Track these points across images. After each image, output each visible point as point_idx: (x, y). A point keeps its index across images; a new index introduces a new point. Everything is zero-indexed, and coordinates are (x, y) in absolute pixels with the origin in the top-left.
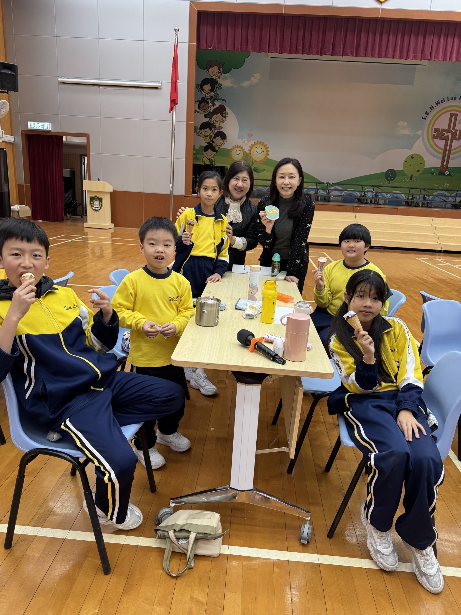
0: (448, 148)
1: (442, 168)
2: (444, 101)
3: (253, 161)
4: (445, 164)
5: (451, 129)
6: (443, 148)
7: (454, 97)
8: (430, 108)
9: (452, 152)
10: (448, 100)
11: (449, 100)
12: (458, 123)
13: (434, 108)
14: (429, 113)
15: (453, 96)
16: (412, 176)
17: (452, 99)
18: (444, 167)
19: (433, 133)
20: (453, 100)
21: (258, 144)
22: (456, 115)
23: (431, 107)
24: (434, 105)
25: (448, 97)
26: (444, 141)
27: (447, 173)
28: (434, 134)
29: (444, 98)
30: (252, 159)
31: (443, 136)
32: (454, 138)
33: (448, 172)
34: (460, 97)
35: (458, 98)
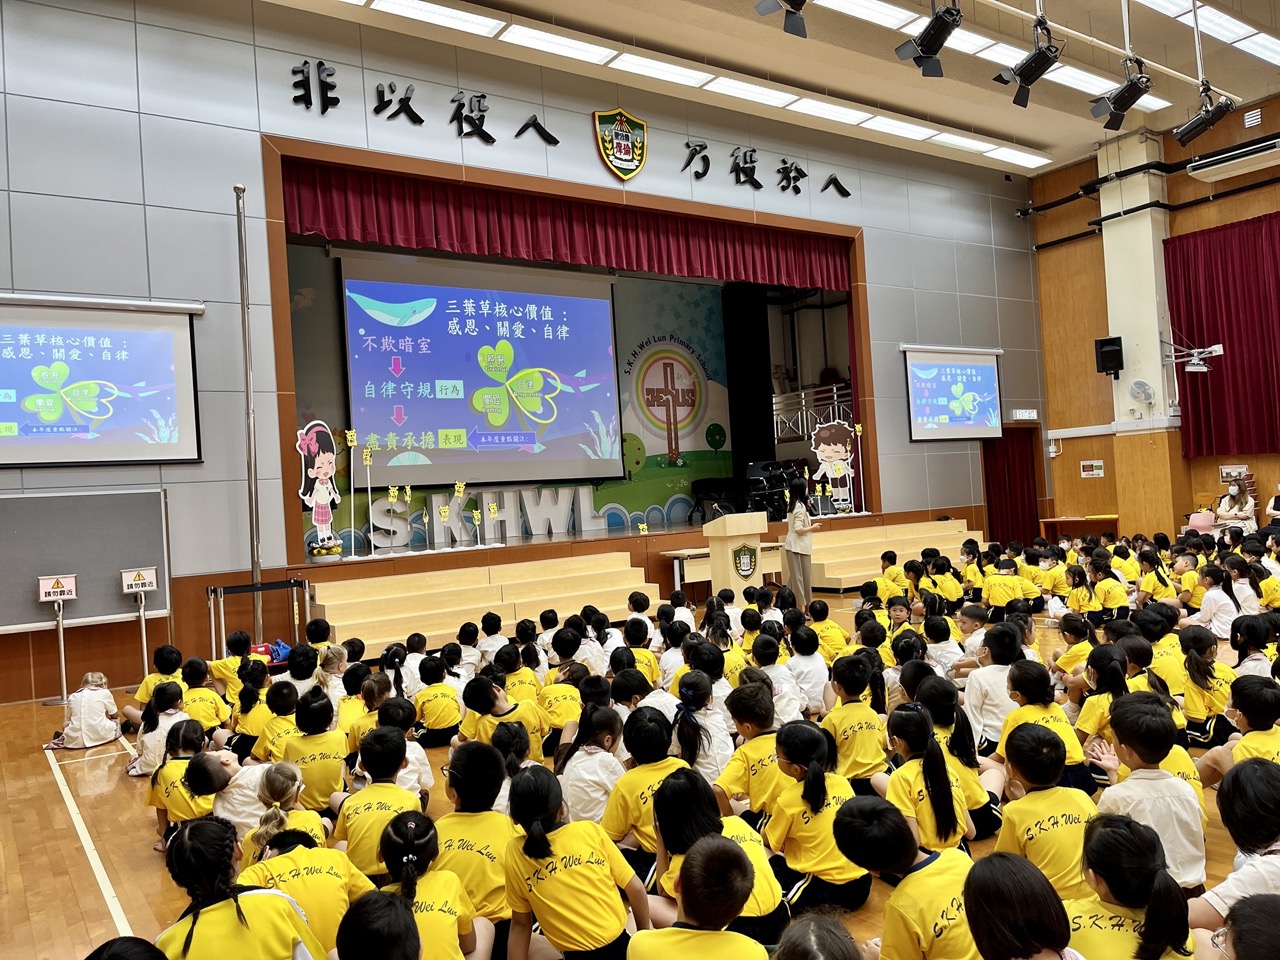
0: (672, 421)
1: (670, 454)
2: (650, 343)
4: (674, 447)
5: (670, 387)
6: (665, 420)
7: (663, 337)
8: (632, 354)
9: (679, 426)
10: (655, 341)
11: (657, 341)
12: (677, 378)
13: (637, 355)
14: (633, 363)
15: (660, 334)
17: (659, 339)
18: (674, 452)
19: (646, 396)
20: (661, 340)
22: (672, 367)
23: (634, 353)
25: (653, 337)
26: (664, 408)
27: (680, 462)
28: (647, 398)
29: (648, 338)
31: (660, 400)
32: (676, 403)
33: (682, 461)
34: (672, 337)
35: (668, 338)
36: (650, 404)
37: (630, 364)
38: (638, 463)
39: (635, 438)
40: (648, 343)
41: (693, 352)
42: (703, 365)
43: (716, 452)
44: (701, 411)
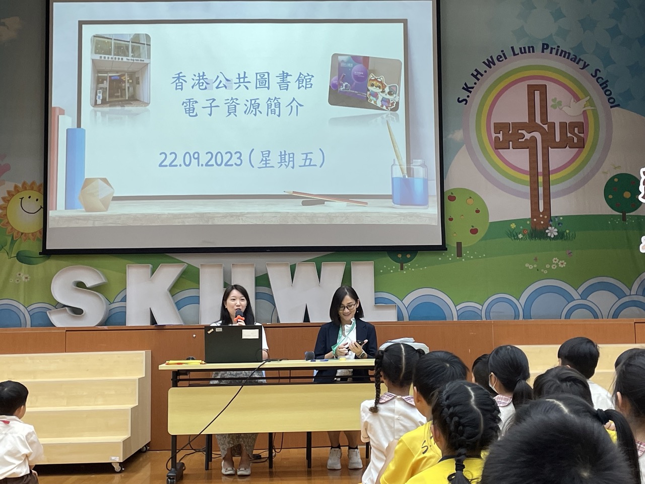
0: (540, 169)
1: (535, 220)
2: (506, 58)
3: (15, 234)
4: (541, 210)
5: (538, 121)
6: (527, 168)
7: (529, 48)
8: (472, 75)
9: (552, 177)
10: (515, 55)
11: (518, 54)
12: (552, 106)
13: (482, 75)
14: (473, 88)
15: (524, 43)
16: (459, 245)
17: (523, 51)
18: (541, 216)
19: (494, 135)
20: (525, 52)
21: (25, 189)
22: (543, 89)
23: (475, 73)
24: (482, 68)
25: (512, 48)
26: (526, 152)
27: (552, 231)
28: (495, 137)
29: (502, 51)
30: (12, 228)
31: (520, 140)
32: (550, 142)
33: (556, 230)
34: (545, 47)
35: (539, 48)
36: (499, 146)
37: (467, 89)
38: (474, 231)
39: (471, 195)
40: (502, 57)
41: (585, 66)
42: (604, 85)
43: (624, 218)
44: (596, 156)
